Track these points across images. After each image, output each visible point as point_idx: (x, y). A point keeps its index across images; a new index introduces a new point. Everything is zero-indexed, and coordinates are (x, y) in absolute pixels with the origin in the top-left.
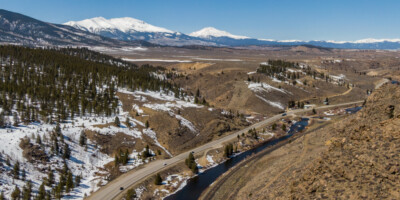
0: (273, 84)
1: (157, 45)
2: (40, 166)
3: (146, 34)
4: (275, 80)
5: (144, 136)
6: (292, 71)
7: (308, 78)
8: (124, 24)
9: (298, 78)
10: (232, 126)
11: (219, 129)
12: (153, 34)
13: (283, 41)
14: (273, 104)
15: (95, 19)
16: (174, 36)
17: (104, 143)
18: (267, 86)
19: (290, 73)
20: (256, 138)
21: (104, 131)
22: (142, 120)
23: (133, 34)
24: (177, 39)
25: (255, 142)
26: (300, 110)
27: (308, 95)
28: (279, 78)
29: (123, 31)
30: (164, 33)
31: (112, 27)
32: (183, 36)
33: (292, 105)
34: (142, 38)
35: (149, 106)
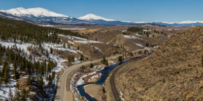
0: (137, 36)
1: (60, 24)
2: (38, 58)
3: (51, 18)
4: (137, 34)
5: (78, 52)
6: (146, 31)
7: (155, 34)
8: (37, 12)
9: (150, 34)
10: (119, 51)
11: (113, 52)
12: (55, 18)
13: (136, 22)
14: (138, 45)
15: (18, 8)
16: (69, 19)
17: (61, 54)
18: (134, 37)
19: (145, 32)
20: (132, 55)
21: (59, 49)
22: (75, 46)
23: (43, 18)
24: (70, 21)
25: (132, 57)
26: (152, 48)
27: (155, 42)
28: (139, 34)
29: (36, 16)
30: (62, 18)
31: (29, 14)
32: (74, 19)
33: (147, 45)
34: (48, 20)
35: (76, 41)
